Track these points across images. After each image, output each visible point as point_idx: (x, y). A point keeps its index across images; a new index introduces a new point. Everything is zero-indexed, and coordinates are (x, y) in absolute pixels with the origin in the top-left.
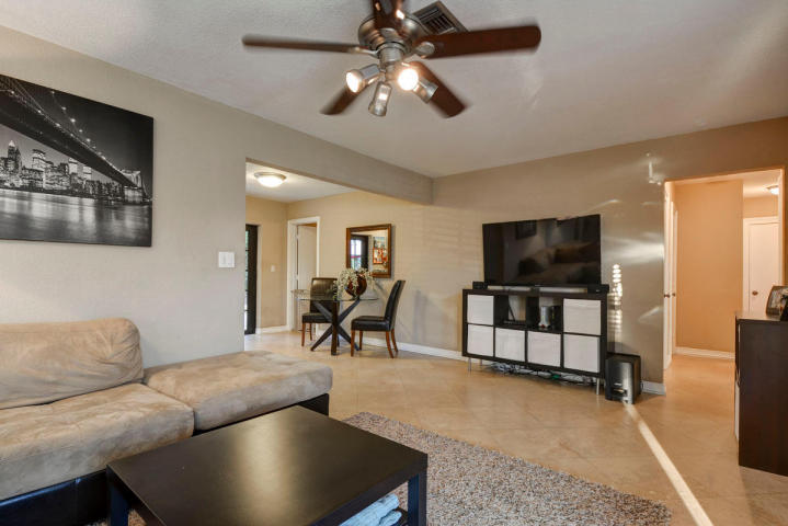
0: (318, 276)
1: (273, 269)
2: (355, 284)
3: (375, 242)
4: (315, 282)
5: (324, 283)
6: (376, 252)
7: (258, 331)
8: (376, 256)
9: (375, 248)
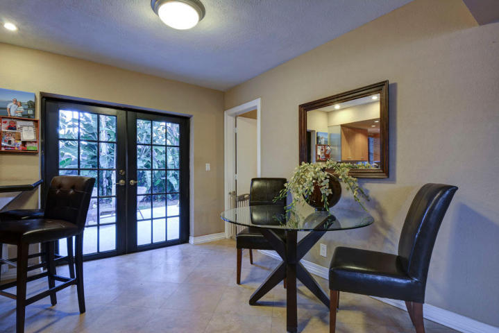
0: (259, 176)
1: (208, 167)
2: (326, 191)
3: (318, 138)
4: (256, 184)
5: (268, 184)
6: (319, 148)
7: (192, 240)
8: (319, 153)
9: (319, 144)
